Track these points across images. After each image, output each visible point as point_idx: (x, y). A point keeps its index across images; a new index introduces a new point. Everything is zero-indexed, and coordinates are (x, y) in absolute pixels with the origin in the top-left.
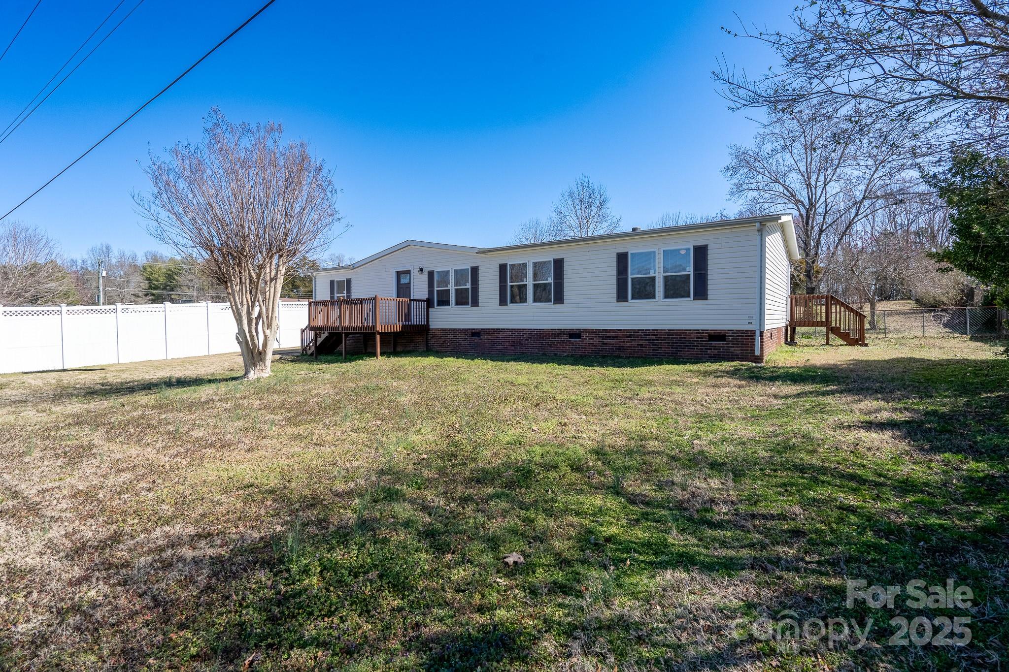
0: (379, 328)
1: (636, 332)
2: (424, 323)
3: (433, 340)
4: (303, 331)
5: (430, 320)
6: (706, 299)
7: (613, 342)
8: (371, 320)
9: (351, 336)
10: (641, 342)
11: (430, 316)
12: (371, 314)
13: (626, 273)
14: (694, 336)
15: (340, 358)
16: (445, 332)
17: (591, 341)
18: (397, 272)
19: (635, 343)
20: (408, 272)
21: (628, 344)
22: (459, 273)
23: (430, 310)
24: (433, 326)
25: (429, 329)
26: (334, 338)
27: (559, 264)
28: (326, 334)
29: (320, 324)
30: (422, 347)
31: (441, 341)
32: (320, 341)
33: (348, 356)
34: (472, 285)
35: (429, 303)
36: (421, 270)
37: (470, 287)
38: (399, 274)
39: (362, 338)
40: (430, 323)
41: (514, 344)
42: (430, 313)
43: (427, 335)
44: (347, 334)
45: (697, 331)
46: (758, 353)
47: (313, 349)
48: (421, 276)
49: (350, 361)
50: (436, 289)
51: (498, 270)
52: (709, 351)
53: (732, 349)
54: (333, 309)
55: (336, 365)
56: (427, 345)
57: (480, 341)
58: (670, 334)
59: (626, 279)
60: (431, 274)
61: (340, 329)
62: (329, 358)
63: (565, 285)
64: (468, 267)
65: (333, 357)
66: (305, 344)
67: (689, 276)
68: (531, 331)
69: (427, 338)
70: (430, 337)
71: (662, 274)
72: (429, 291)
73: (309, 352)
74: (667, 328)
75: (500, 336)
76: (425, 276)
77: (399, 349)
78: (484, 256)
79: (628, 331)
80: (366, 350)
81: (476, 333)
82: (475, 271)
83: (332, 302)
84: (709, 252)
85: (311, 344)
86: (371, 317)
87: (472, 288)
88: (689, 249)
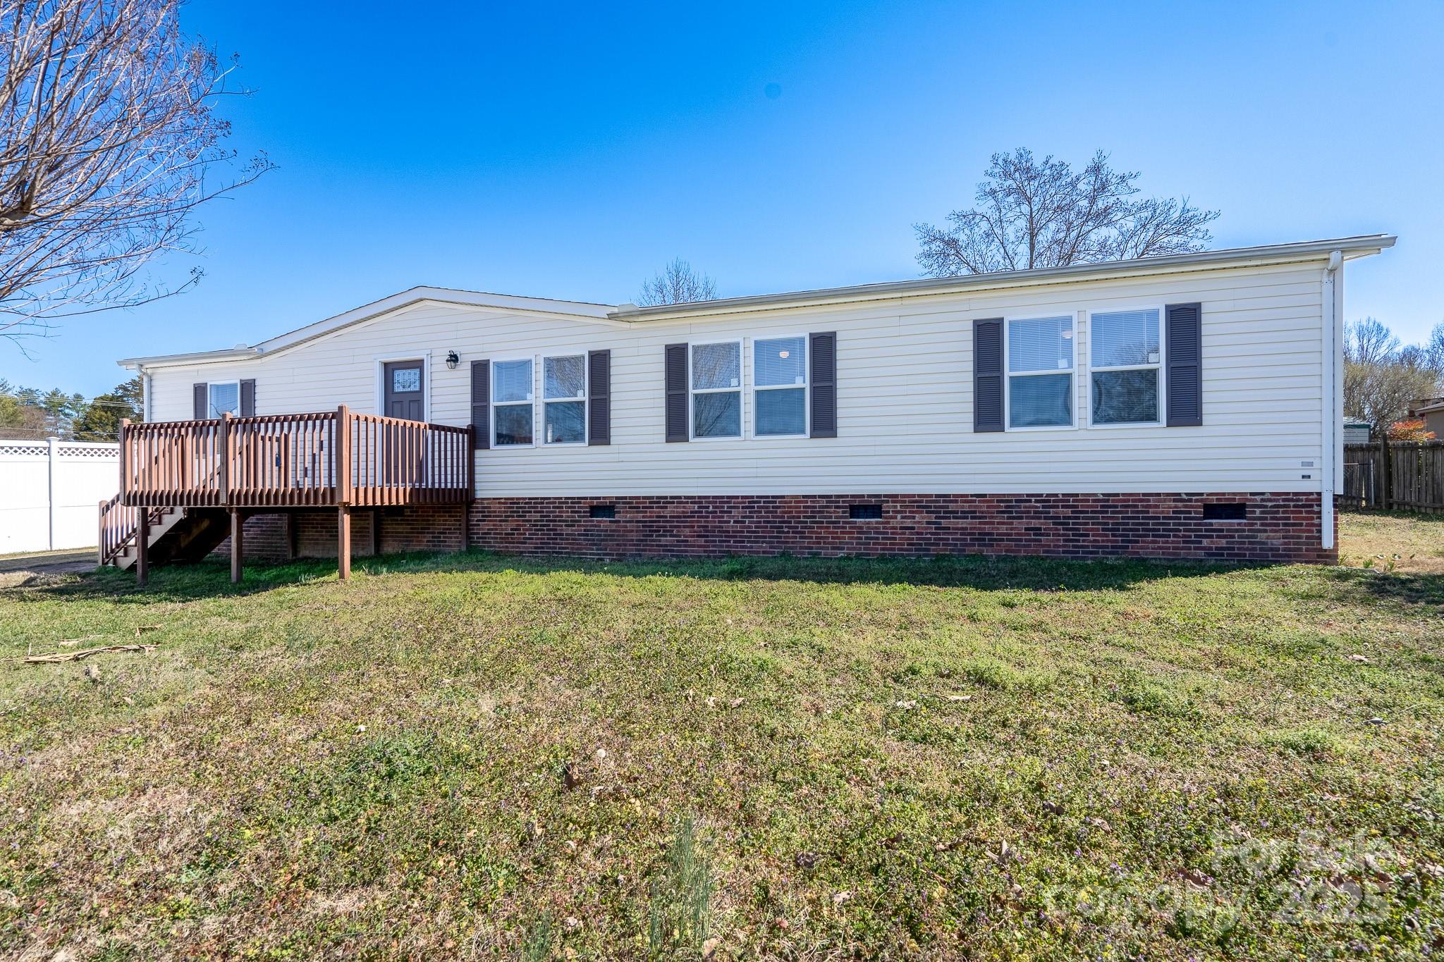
0: (348, 496)
1: (1020, 499)
2: (462, 484)
3: (485, 526)
4: (105, 508)
5: (478, 477)
6: (1199, 423)
7: (961, 523)
8: (324, 473)
9: (252, 519)
10: (1035, 523)
11: (477, 469)
12: (324, 458)
13: (999, 366)
14: (1168, 508)
15: (222, 577)
16: (517, 507)
17: (908, 523)
18: (386, 365)
19: (1020, 525)
20: (418, 365)
21: (1003, 529)
22: (557, 367)
23: (478, 453)
24: (484, 490)
25: (474, 500)
26: (205, 524)
27: (824, 346)
28: (179, 514)
29: (161, 485)
30: (455, 542)
31: (508, 527)
32: (157, 532)
33: (249, 573)
34: (592, 392)
35: (475, 437)
36: (454, 358)
37: (586, 399)
38: (389, 369)
39: (284, 521)
40: (478, 486)
41: (705, 533)
42: (477, 461)
43: (469, 512)
44: (244, 514)
45: (1176, 497)
46: (1327, 543)
47: (134, 555)
48: (455, 373)
49: (257, 587)
50: (493, 403)
51: (662, 358)
52: (1205, 542)
53: (1261, 537)
54: (201, 451)
55: (209, 603)
56: (469, 538)
57: (614, 526)
58: (1109, 503)
59: (999, 380)
60: (480, 371)
61: (223, 500)
62: (187, 578)
63: (840, 393)
64: (581, 350)
65: (200, 577)
66: (114, 540)
67: (1154, 373)
68: (750, 503)
69: (468, 521)
70: (475, 518)
71: (1090, 369)
72: (474, 409)
73: (125, 563)
74: (1100, 489)
75: (669, 511)
76: (463, 375)
77: (390, 548)
78: (626, 325)
79: (1001, 498)
80: (295, 552)
81: (602, 508)
82: (600, 362)
83: (199, 428)
84: (1205, 319)
85: (132, 542)
86: (324, 466)
87: (592, 402)
88: (1156, 312)
